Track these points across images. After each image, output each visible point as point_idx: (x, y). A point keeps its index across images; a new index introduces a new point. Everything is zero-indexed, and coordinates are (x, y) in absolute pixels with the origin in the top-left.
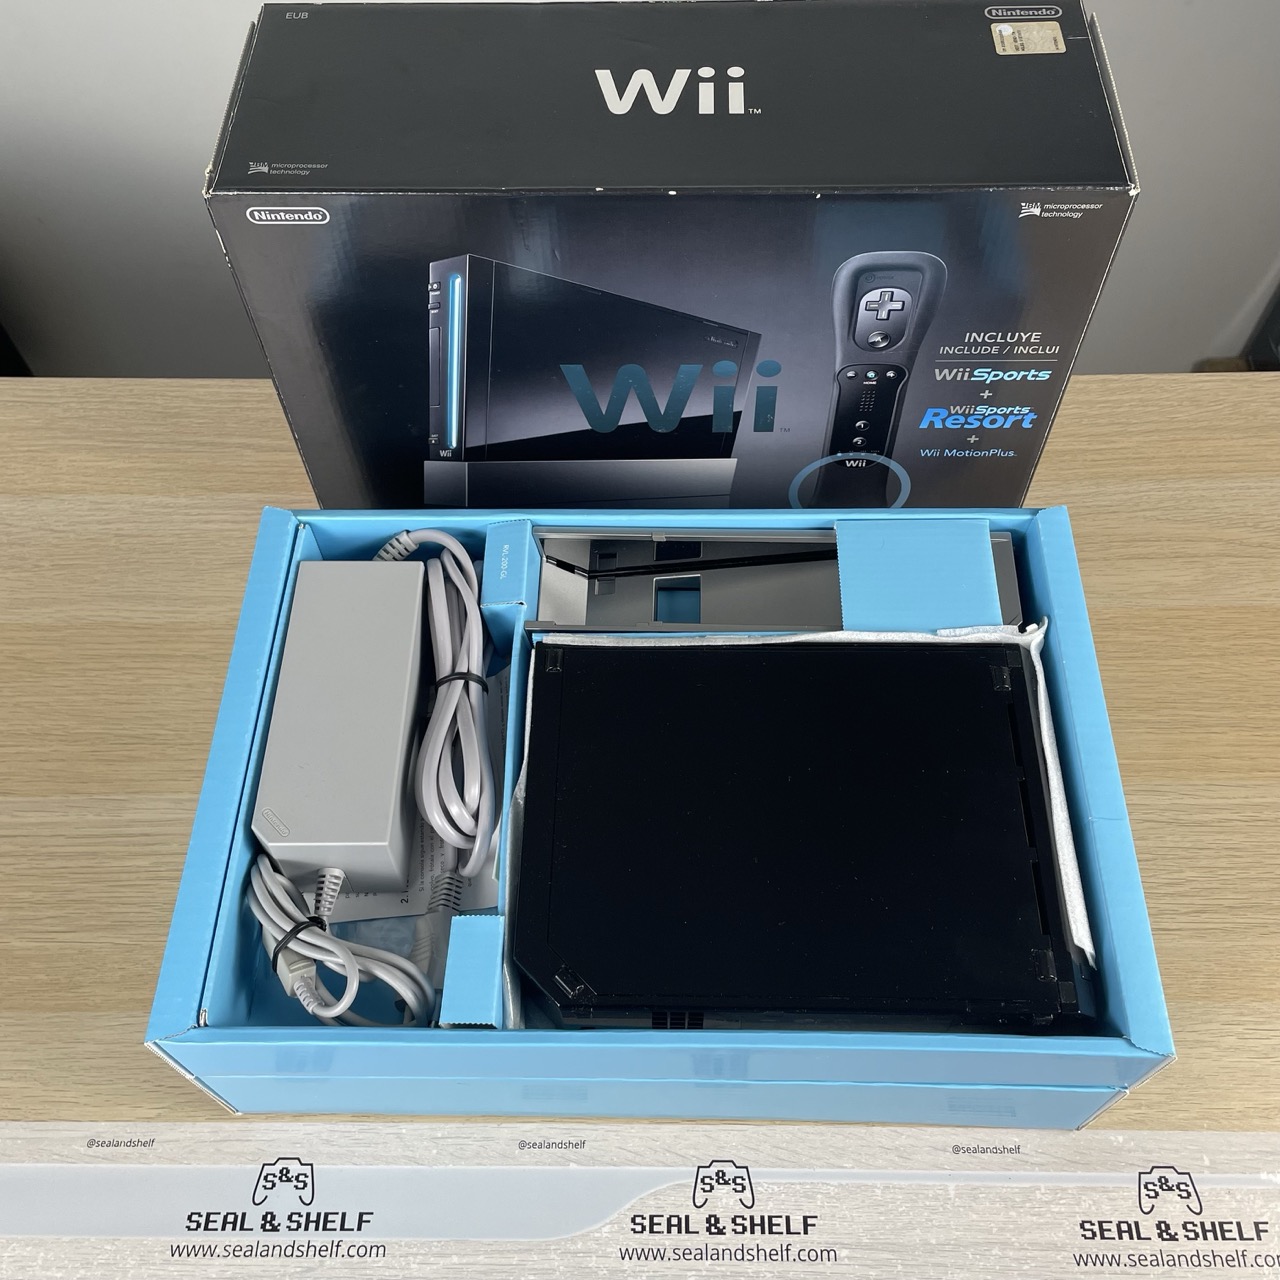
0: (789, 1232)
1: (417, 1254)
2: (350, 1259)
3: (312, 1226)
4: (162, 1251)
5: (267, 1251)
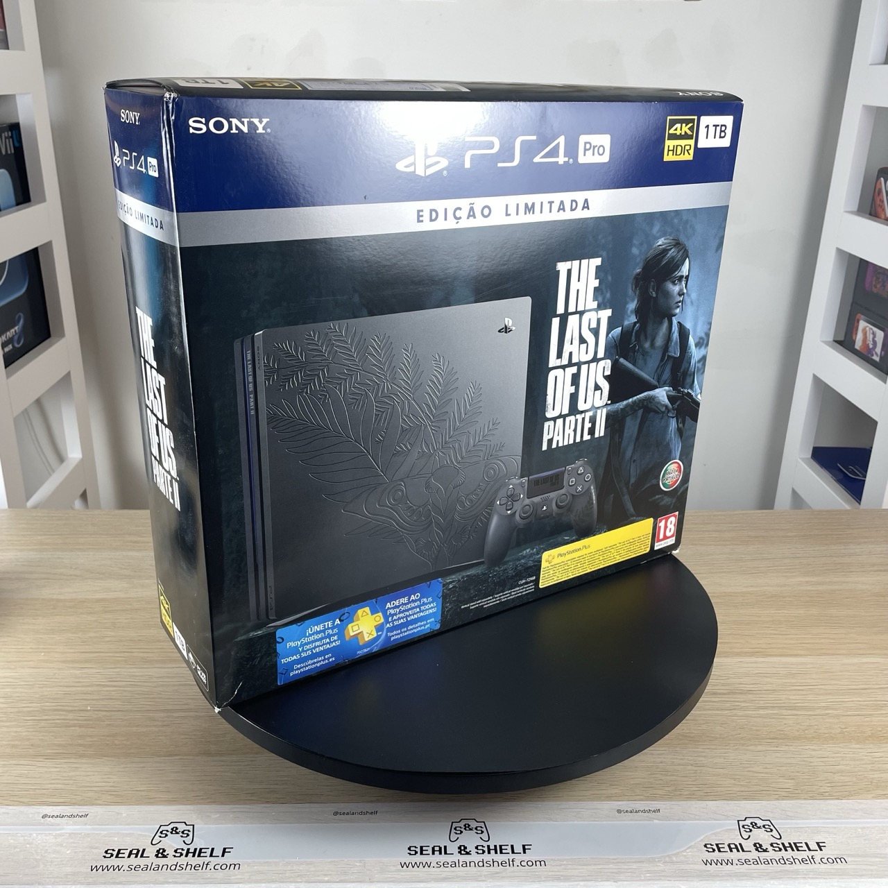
0: (810, 850)
1: (568, 864)
2: (524, 868)
3: (492, 852)
4: (395, 866)
5: (466, 864)
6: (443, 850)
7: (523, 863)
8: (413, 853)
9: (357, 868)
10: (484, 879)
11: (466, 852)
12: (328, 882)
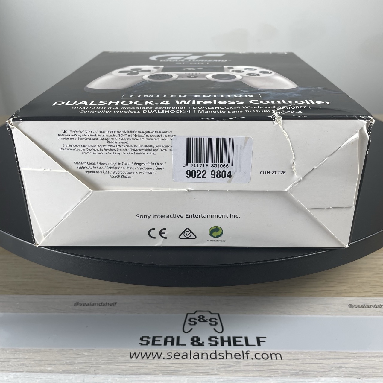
1: (306, 358)
2: (258, 361)
3: (226, 344)
4: (123, 356)
5: (198, 356)
6: (176, 341)
7: (258, 356)
8: (145, 343)
9: (84, 358)
10: (216, 372)
11: (199, 343)
12: (51, 372)
